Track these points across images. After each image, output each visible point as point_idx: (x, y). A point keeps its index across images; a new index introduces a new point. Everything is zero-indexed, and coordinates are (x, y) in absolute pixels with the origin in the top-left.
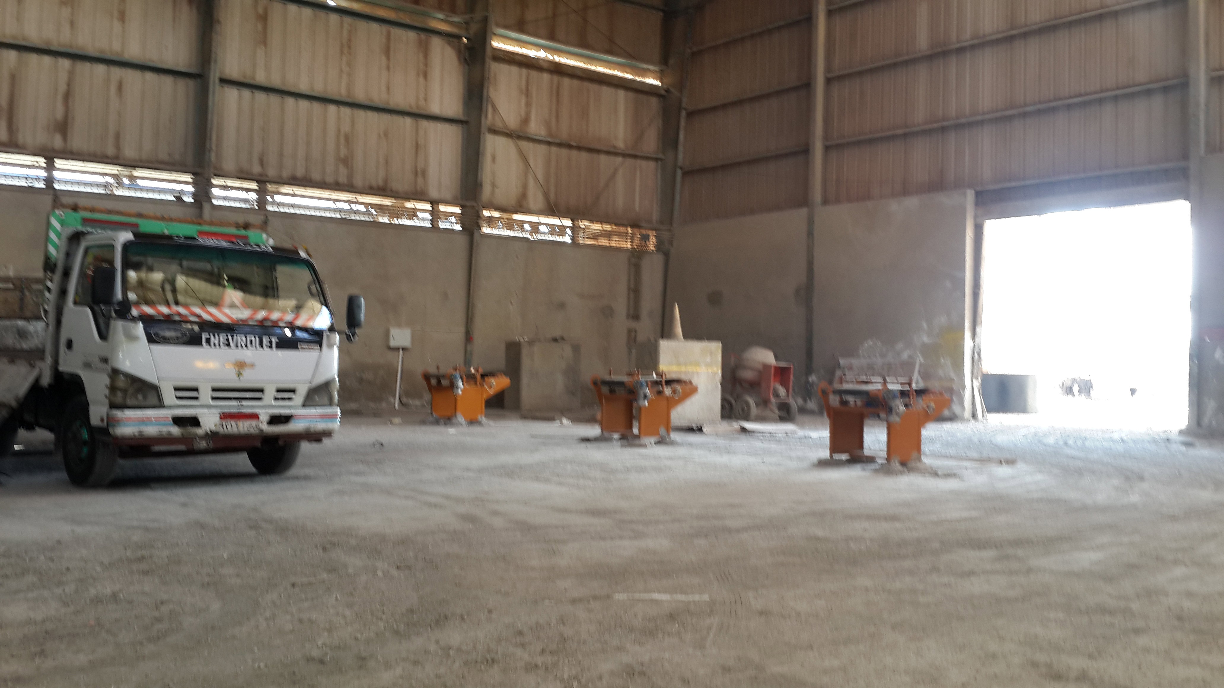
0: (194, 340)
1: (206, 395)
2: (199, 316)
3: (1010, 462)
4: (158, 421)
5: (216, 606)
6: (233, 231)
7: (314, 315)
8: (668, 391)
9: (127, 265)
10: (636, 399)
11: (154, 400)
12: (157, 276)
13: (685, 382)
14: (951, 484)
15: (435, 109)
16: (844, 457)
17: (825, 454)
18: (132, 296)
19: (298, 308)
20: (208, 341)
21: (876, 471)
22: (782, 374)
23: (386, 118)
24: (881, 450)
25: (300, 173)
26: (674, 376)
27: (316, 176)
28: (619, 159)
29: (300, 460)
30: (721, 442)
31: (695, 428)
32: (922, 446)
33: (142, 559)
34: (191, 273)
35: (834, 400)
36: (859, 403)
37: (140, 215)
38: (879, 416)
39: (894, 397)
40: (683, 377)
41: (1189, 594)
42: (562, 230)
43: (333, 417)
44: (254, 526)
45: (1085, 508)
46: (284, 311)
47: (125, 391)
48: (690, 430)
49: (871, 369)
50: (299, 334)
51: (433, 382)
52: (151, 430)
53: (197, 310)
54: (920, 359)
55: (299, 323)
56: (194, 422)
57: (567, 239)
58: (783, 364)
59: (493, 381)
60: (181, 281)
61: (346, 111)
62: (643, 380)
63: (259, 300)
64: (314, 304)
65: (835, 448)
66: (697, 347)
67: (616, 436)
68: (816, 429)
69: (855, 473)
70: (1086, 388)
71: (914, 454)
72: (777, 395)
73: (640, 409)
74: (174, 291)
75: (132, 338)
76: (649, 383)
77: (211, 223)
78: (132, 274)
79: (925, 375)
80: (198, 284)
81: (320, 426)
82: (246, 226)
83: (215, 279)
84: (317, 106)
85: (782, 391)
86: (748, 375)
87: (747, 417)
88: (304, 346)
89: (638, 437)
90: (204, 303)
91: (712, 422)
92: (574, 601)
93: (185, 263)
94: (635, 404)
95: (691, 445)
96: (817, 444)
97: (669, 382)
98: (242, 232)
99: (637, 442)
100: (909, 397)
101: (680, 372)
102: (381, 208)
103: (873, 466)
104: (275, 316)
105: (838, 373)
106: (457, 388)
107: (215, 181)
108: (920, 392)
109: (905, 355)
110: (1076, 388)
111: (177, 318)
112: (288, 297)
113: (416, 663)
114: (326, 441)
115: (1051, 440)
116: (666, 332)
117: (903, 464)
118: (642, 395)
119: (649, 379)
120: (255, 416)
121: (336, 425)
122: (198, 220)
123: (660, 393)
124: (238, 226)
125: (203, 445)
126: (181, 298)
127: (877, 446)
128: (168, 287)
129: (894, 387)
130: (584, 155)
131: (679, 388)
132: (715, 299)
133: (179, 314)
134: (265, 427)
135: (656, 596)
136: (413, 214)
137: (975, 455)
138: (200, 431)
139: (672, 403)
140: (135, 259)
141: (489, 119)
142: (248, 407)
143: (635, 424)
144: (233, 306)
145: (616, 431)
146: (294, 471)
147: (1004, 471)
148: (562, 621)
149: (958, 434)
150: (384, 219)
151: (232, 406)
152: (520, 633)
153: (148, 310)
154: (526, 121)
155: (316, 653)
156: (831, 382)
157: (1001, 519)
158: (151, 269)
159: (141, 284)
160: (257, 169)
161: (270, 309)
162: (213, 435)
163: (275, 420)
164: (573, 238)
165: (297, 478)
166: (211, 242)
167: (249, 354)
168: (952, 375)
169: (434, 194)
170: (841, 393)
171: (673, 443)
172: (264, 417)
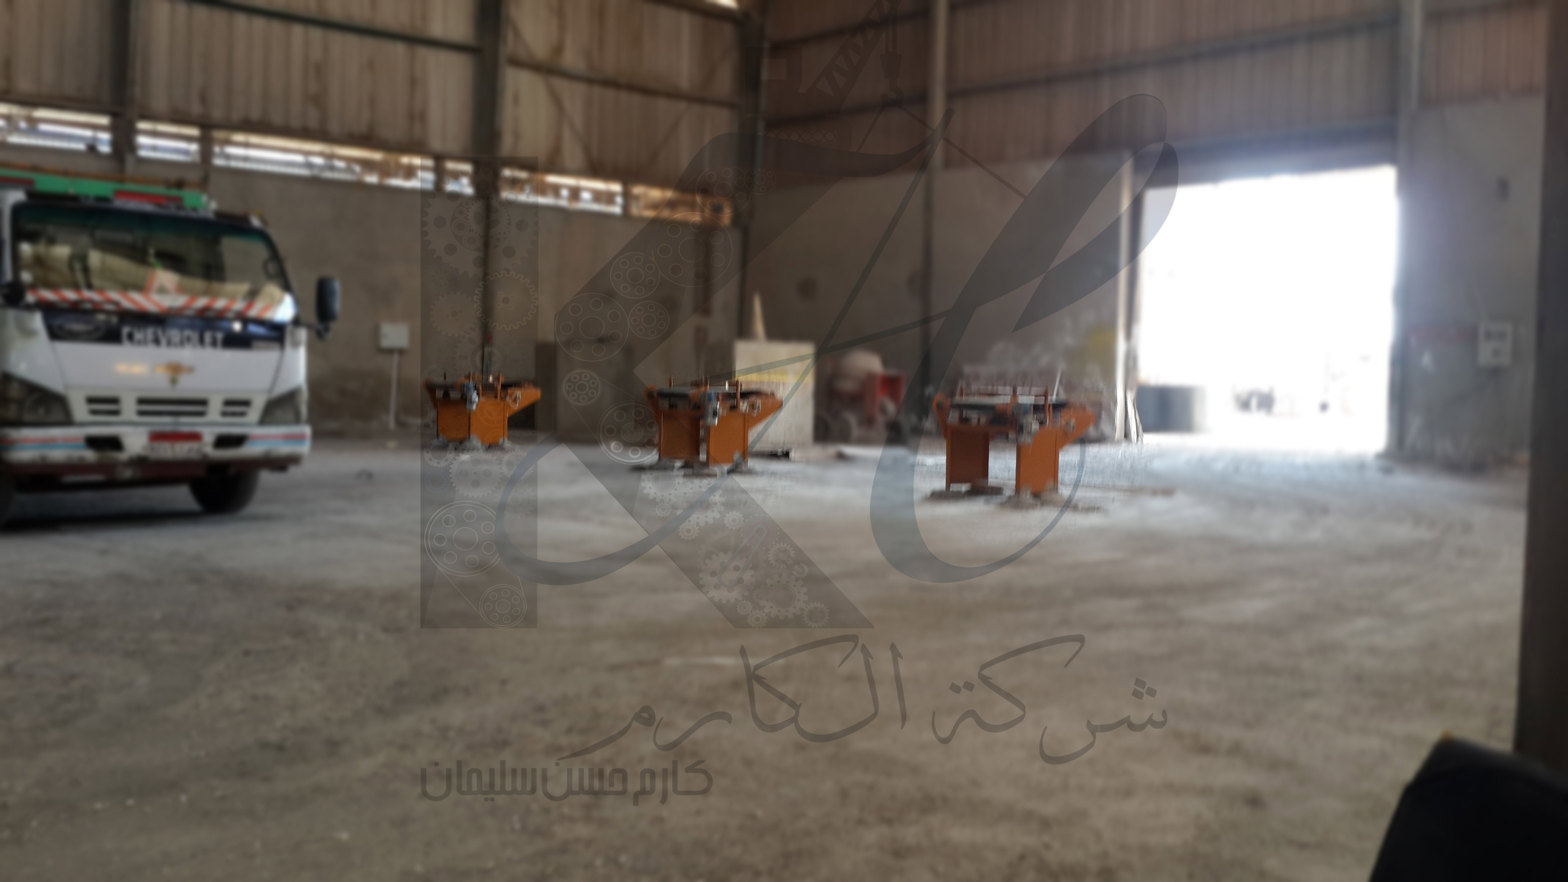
0: (111, 336)
1: (129, 409)
2: (116, 303)
3: (1167, 492)
4: (67, 443)
5: (143, 680)
6: (160, 190)
7: (275, 303)
8: (744, 406)
9: (19, 235)
10: (703, 416)
11: (57, 415)
12: (62, 251)
13: (766, 395)
14: (1093, 520)
15: (437, 30)
16: (964, 487)
17: (940, 484)
18: (26, 277)
19: (252, 295)
20: (131, 337)
21: (1003, 505)
22: (890, 384)
23: (369, 44)
24: (1009, 479)
25: (255, 114)
26: (754, 387)
27: (277, 119)
28: (682, 105)
29: (259, 494)
30: (812, 471)
31: (779, 454)
32: (1060, 475)
33: (45, 622)
34: (107, 246)
35: (953, 417)
36: (983, 420)
37: (35, 169)
38: (1007, 438)
39: (1026, 413)
40: (766, 388)
41: (1373, 651)
42: (609, 198)
43: (300, 438)
44: (197, 578)
45: (1252, 548)
46: (232, 298)
47: (20, 403)
48: (773, 456)
49: (1001, 378)
50: (253, 329)
51: (439, 394)
52: (57, 455)
53: (115, 295)
54: (1061, 367)
55: (253, 312)
56: (114, 443)
57: (617, 210)
58: (892, 372)
59: (518, 393)
60: (95, 258)
61: (316, 34)
62: (713, 392)
63: (198, 284)
64: (272, 289)
65: (953, 476)
66: (782, 350)
67: (678, 464)
68: (932, 454)
69: (977, 507)
70: (1266, 402)
71: (1050, 484)
72: (883, 410)
73: (708, 429)
74: (86, 270)
75: (28, 333)
76: (720, 397)
77: (134, 180)
78: (26, 248)
79: (1069, 386)
80: (118, 263)
81: (284, 449)
82: (180, 184)
83: (138, 255)
84: (277, 27)
85: (891, 407)
86: (848, 386)
87: (846, 439)
88: (261, 344)
89: (706, 464)
90: (126, 286)
91: (802, 445)
92: (614, 668)
93: (99, 234)
94: (701, 423)
95: (773, 474)
96: (931, 473)
97: (745, 395)
98: (174, 192)
99: (706, 471)
100: (1045, 413)
101: (762, 383)
102: (368, 165)
103: (998, 499)
104: (220, 304)
105: (962, 384)
106: (471, 403)
107: (142, 125)
108: (1059, 407)
109: (1044, 361)
110: (1254, 403)
111: (88, 306)
112: (239, 280)
113: (404, 747)
114: (294, 471)
115: (1219, 466)
116: (744, 331)
117: (1036, 495)
118: (711, 411)
119: (719, 390)
120: (195, 437)
121: (304, 448)
122: (120, 176)
123: (734, 408)
124: (169, 184)
125: (127, 474)
126: (96, 281)
127: (1006, 475)
128: (77, 266)
129: (1026, 400)
130: (636, 99)
131: (759, 402)
132: (807, 289)
133: (91, 301)
134: (210, 451)
135: (719, 660)
136: (410, 172)
137: (1124, 483)
138: (123, 456)
139: (749, 421)
140: (31, 227)
141: (509, 46)
142: (186, 424)
143: (703, 448)
144: (162, 290)
145: (679, 458)
146: (253, 507)
147: (1158, 504)
148: (596, 692)
149: (1107, 460)
150: (372, 179)
151: (165, 423)
152: (541, 709)
153: (48, 295)
154: (558, 50)
155: (273, 737)
156: (952, 394)
157: (1150, 562)
158: (52, 241)
159: (39, 262)
160: (196, 109)
161: (215, 295)
162: (140, 462)
163: (223, 441)
164: (626, 207)
165: (255, 518)
166: (132, 205)
167: (187, 355)
168: (1101, 385)
169: (436, 143)
170: (961, 407)
171: (750, 472)
172: (209, 435)
